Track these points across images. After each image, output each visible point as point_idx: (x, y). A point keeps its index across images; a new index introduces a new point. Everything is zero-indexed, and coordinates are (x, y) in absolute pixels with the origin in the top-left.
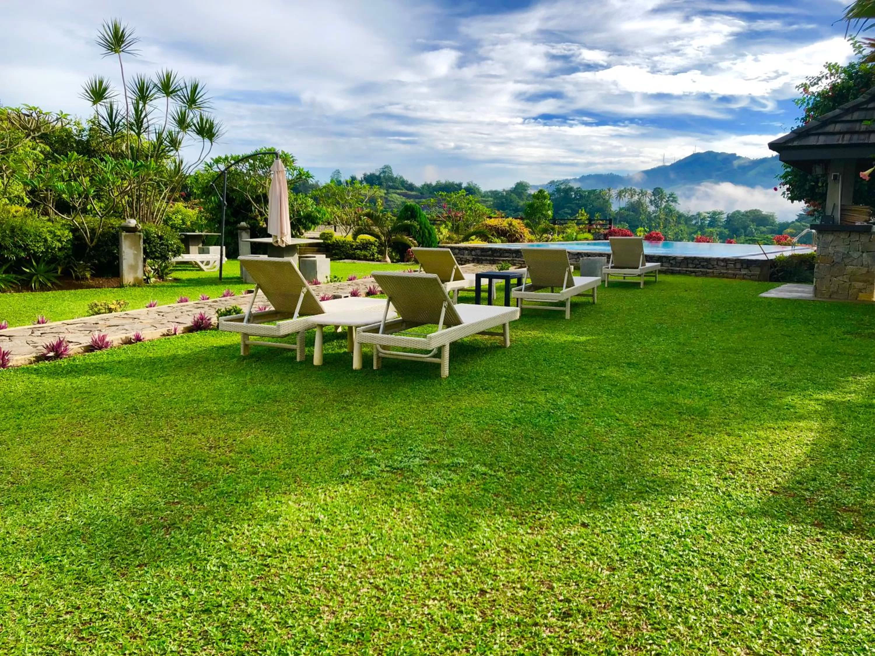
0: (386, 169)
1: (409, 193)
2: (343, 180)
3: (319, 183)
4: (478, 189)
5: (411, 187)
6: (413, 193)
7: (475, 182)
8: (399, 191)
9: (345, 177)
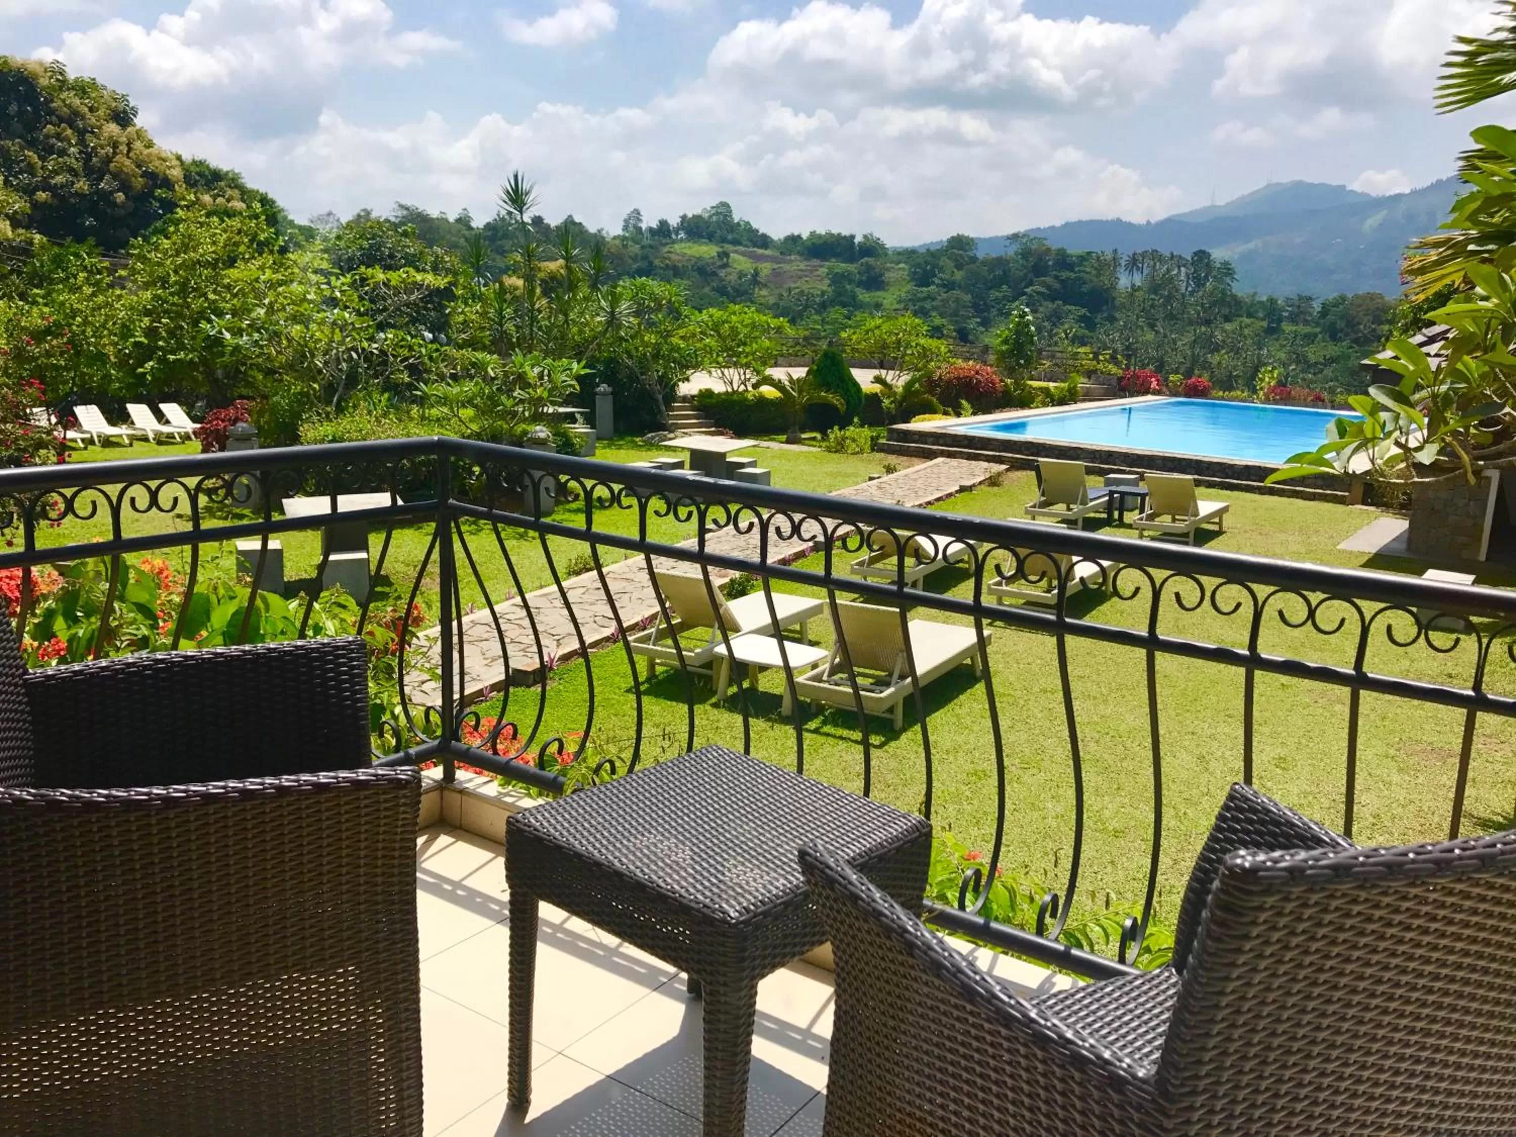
0: (723, 210)
1: (760, 251)
2: (644, 226)
3: (604, 233)
4: (882, 246)
5: (764, 241)
6: (768, 252)
7: (876, 235)
8: (741, 248)
9: (649, 221)
